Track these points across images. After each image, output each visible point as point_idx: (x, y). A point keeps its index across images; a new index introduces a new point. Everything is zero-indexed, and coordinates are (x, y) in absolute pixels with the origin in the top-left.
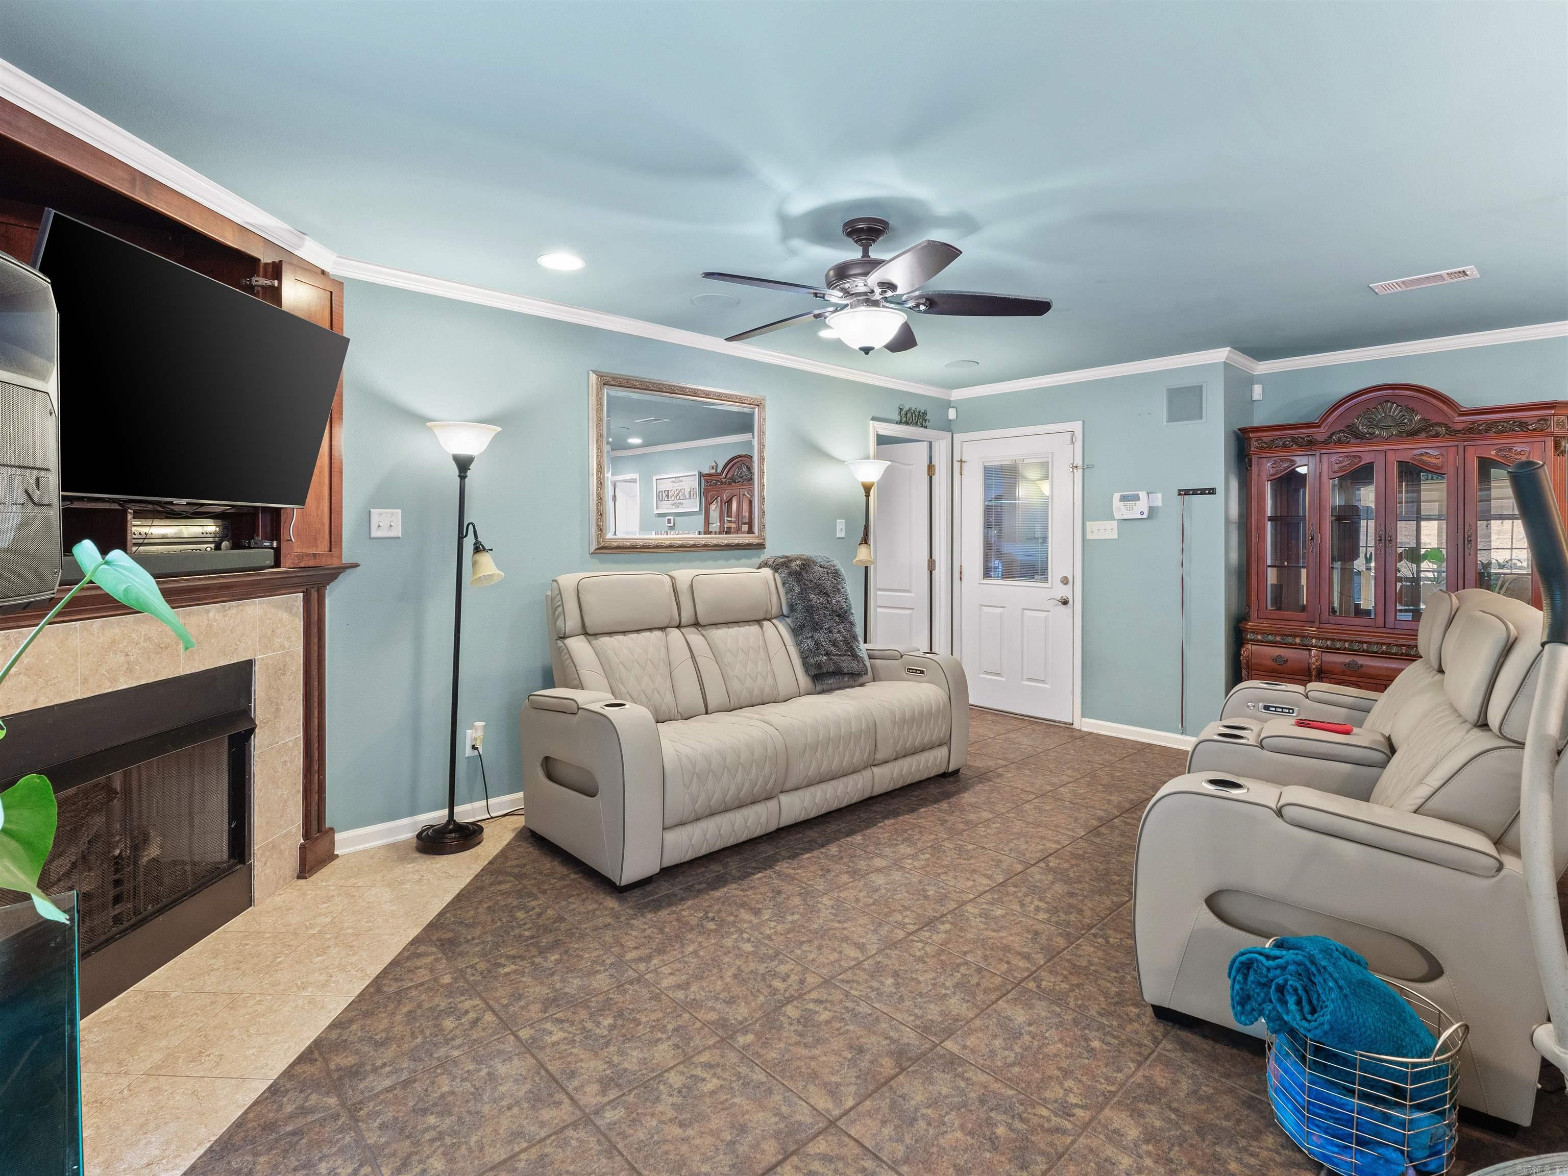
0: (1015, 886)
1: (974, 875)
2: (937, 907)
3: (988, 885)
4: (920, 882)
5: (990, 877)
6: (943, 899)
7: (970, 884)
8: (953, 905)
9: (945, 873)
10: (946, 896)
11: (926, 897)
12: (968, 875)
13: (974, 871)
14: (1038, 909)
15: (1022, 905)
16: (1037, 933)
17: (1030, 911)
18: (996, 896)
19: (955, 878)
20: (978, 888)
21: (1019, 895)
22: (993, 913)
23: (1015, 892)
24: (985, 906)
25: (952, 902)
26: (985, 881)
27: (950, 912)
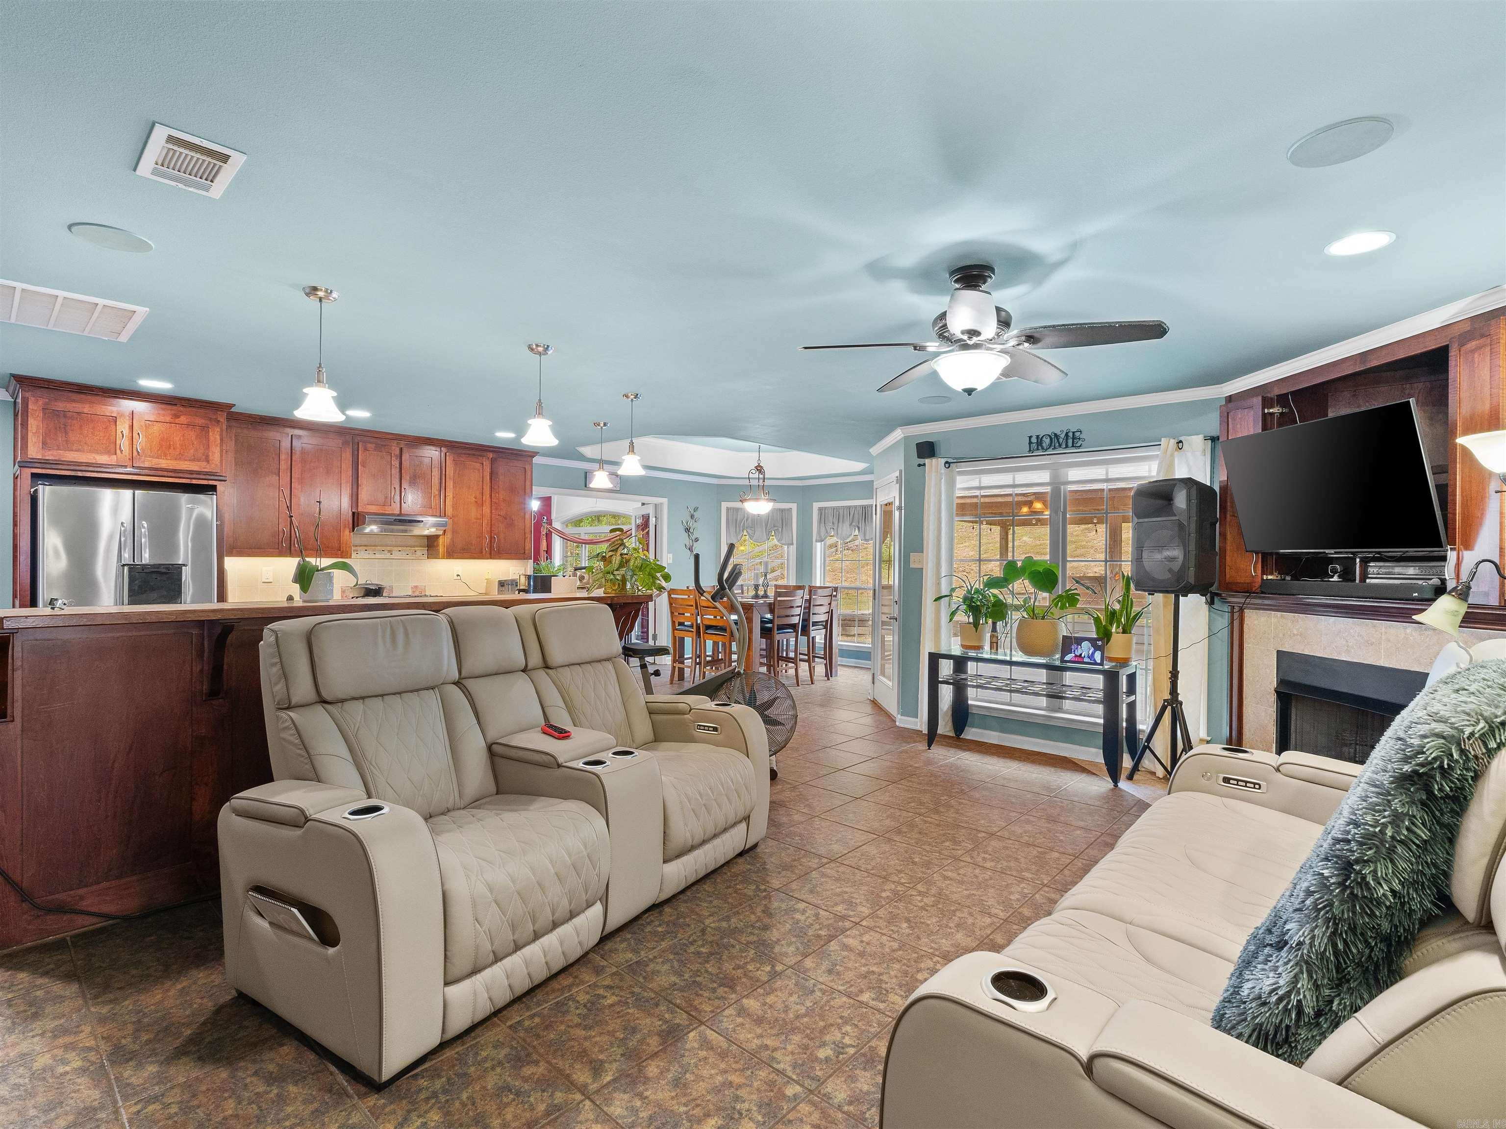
0: (819, 936)
1: (862, 949)
2: (895, 911)
3: (847, 936)
4: (919, 938)
5: (845, 947)
6: (892, 919)
7: (866, 938)
8: (881, 913)
9: (894, 951)
10: (889, 923)
11: (908, 920)
12: (868, 949)
13: (862, 954)
14: (804, 912)
15: (817, 915)
16: (811, 892)
17: (811, 910)
18: (840, 924)
19: (882, 945)
20: (857, 933)
21: (817, 926)
22: (845, 907)
23: (821, 929)
24: (852, 913)
25: (882, 916)
26: (850, 941)
27: (882, 906)
